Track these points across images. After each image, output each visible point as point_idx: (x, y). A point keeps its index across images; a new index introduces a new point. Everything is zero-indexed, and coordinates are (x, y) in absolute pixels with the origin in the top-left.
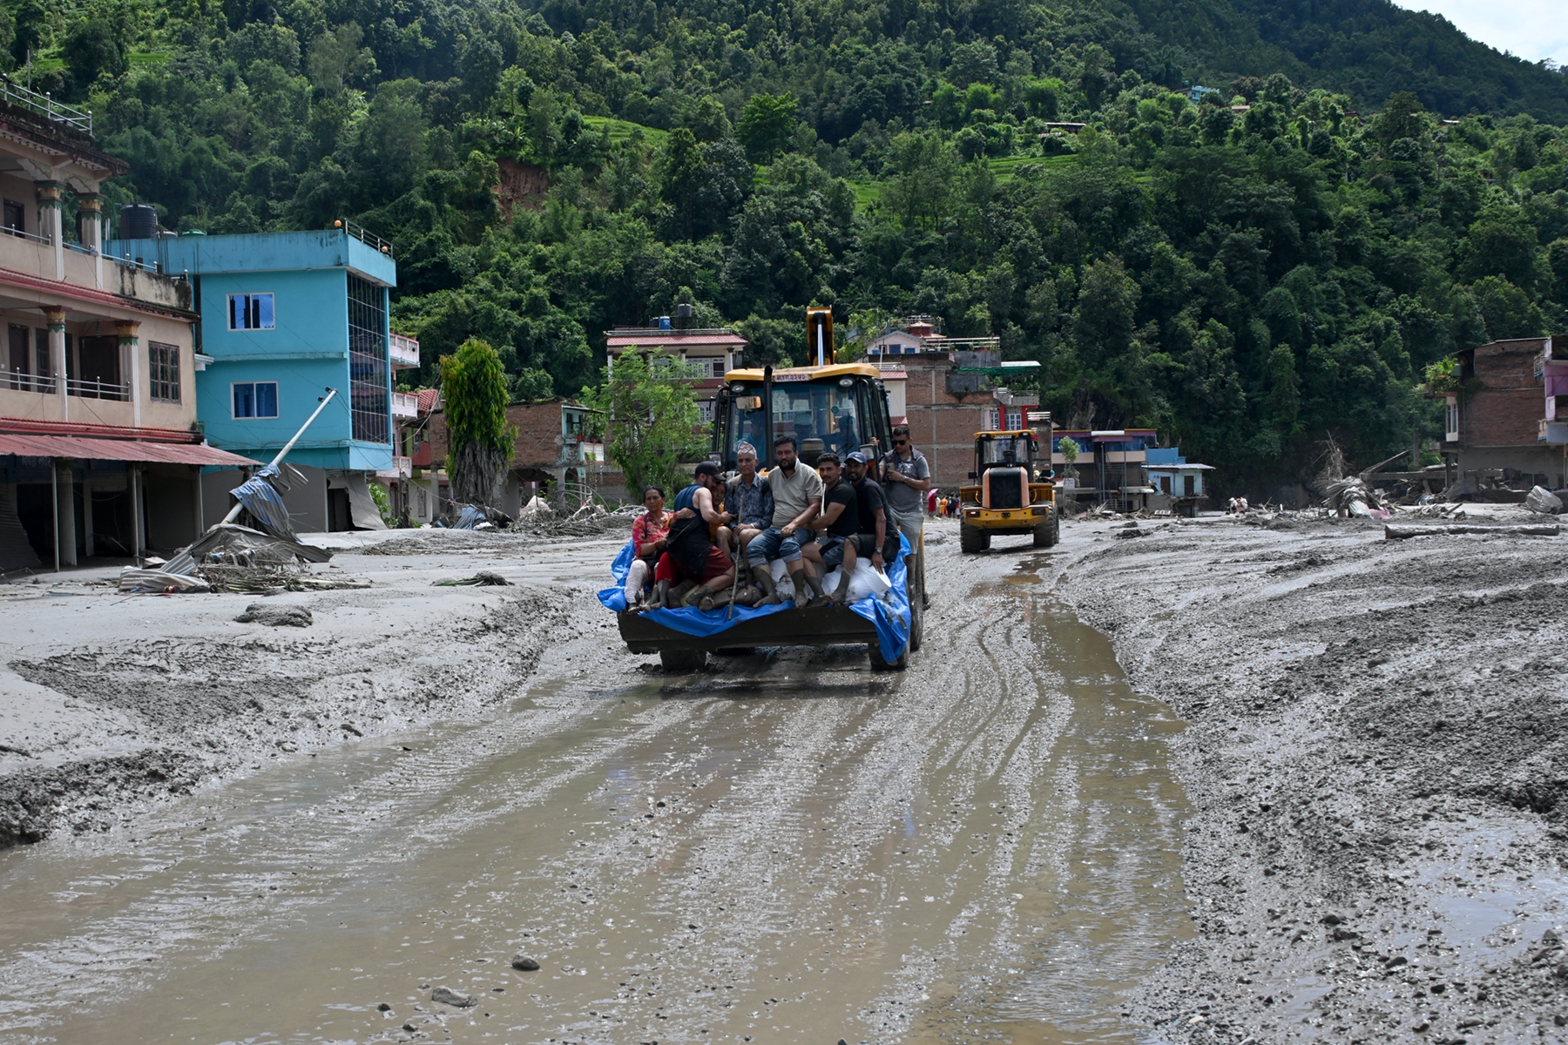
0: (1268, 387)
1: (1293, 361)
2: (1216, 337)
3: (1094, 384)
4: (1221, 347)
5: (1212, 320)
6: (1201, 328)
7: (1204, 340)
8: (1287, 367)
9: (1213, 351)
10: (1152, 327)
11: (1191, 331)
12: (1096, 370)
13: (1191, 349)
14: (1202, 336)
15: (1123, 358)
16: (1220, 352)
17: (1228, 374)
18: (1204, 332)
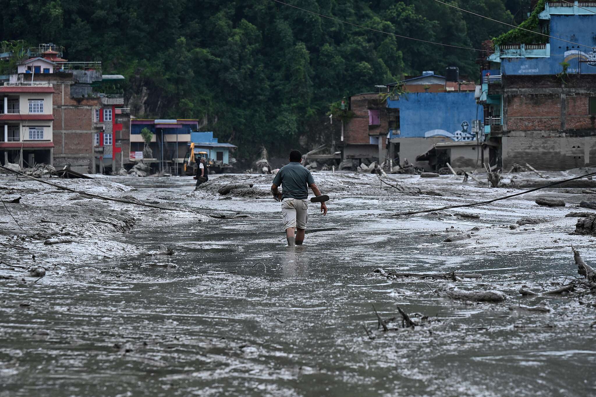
0: (287, 77)
1: (308, 57)
2: (246, 34)
3: (148, 71)
4: (250, 44)
5: (244, 21)
6: (234, 27)
7: (237, 38)
8: (303, 62)
9: (244, 47)
10: (195, 25)
11: (226, 30)
12: (148, 60)
13: (226, 44)
14: (235, 34)
15: (171, 51)
16: (249, 48)
17: (255, 66)
18: (237, 30)
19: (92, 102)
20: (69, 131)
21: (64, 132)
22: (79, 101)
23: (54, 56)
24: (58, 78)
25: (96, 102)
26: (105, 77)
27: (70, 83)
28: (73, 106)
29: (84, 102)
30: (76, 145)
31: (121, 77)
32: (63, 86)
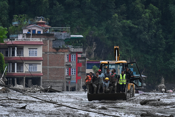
2: (153, 13)
3: (96, 33)
4: (155, 18)
5: (151, 5)
7: (147, 14)
9: (151, 20)
10: (123, 7)
11: (141, 10)
12: (96, 27)
13: (141, 18)
14: (146, 12)
15: (109, 21)
16: (154, 20)
17: (157, 31)
18: (147, 10)
19: (64, 50)
20: (52, 67)
21: (48, 67)
22: (57, 50)
23: (43, 24)
24: (45, 36)
25: (67, 50)
26: (72, 36)
27: (52, 39)
28: (54, 52)
29: (60, 50)
30: (55, 75)
31: (81, 36)
32: (48, 41)
